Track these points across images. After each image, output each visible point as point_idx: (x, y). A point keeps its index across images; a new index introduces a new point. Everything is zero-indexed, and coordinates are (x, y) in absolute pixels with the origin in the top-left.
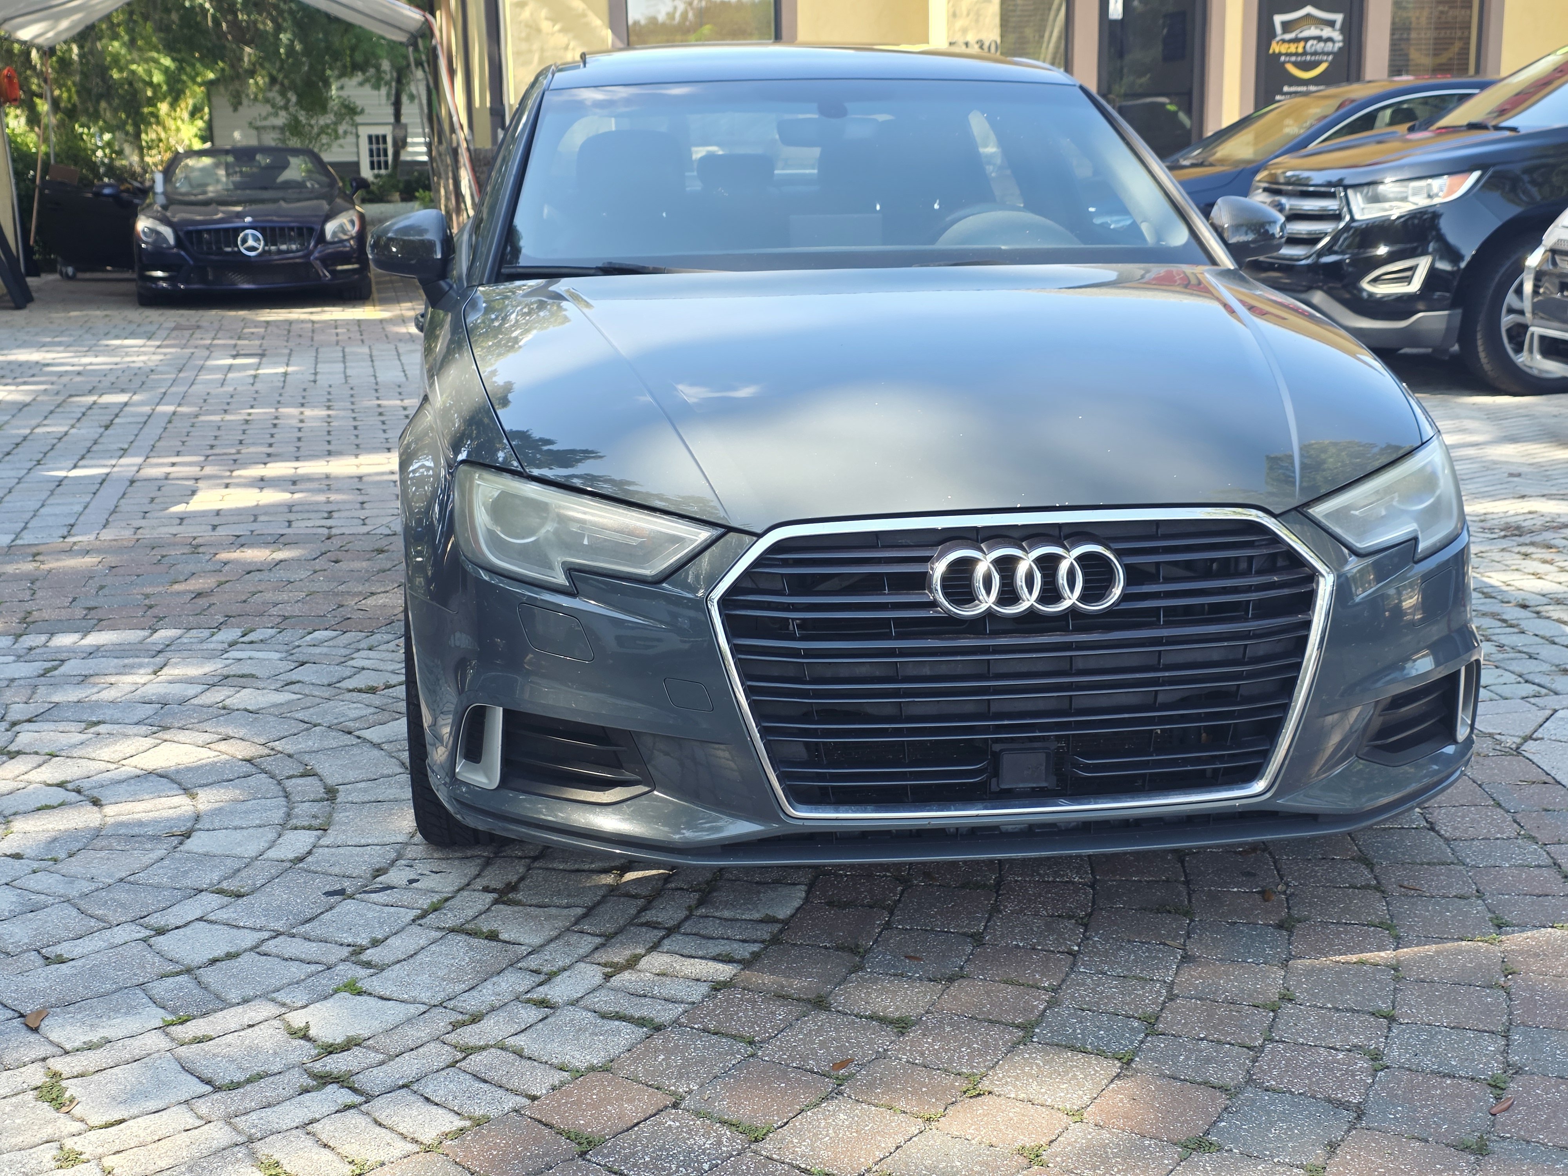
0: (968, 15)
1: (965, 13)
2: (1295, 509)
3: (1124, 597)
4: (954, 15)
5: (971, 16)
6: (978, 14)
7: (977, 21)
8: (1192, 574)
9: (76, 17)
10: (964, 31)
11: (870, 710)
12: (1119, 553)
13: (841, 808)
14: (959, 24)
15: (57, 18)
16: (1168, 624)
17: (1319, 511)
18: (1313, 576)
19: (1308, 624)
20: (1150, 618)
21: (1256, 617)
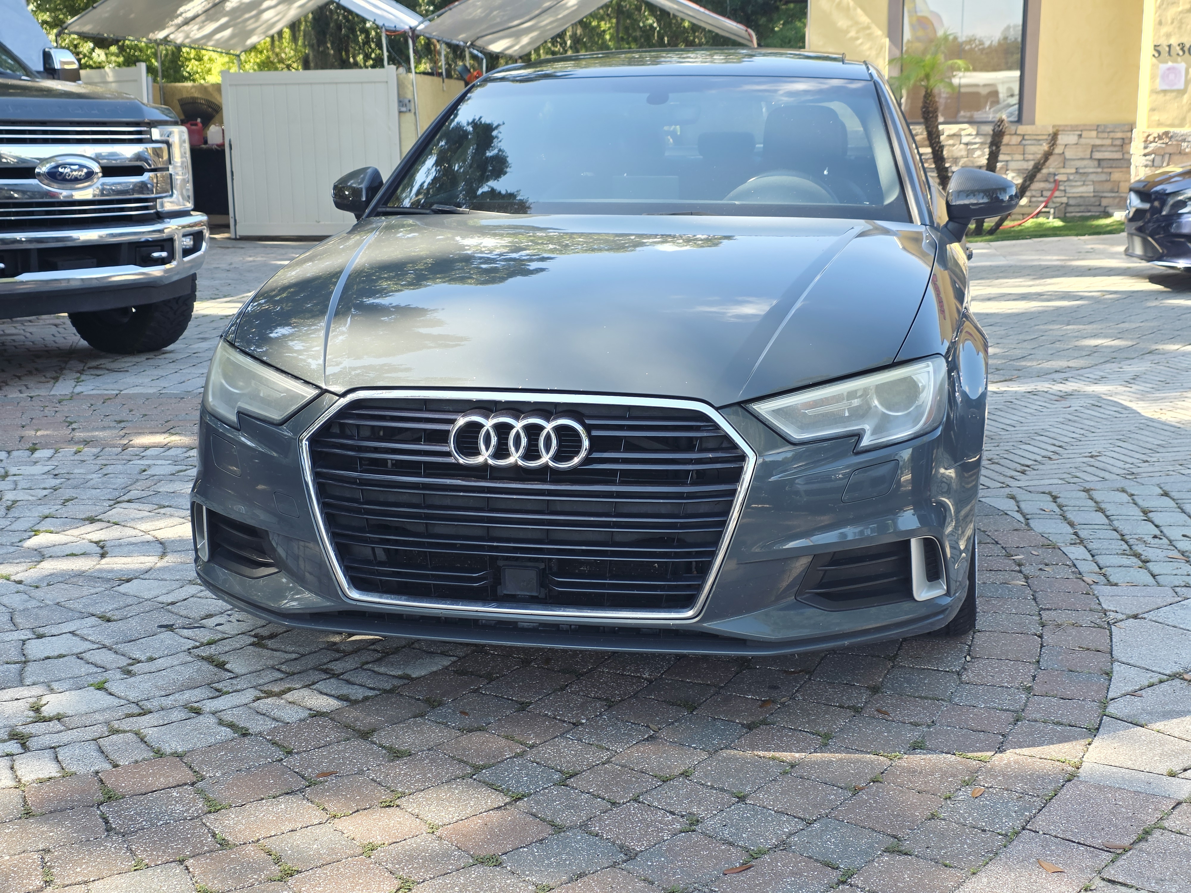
0: (1172, 23)
1: (1170, 22)
2: (739, 404)
3: (587, 460)
4: (1160, 23)
5: (1175, 23)
6: (1181, 22)
7: (1180, 28)
8: (666, 448)
9: (534, 34)
10: (1168, 35)
11: (409, 527)
12: (588, 429)
13: (385, 596)
14: (1164, 30)
15: (518, 35)
16: (622, 483)
17: (763, 408)
18: (743, 457)
19: (733, 493)
20: (607, 477)
21: (693, 484)
